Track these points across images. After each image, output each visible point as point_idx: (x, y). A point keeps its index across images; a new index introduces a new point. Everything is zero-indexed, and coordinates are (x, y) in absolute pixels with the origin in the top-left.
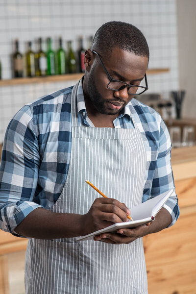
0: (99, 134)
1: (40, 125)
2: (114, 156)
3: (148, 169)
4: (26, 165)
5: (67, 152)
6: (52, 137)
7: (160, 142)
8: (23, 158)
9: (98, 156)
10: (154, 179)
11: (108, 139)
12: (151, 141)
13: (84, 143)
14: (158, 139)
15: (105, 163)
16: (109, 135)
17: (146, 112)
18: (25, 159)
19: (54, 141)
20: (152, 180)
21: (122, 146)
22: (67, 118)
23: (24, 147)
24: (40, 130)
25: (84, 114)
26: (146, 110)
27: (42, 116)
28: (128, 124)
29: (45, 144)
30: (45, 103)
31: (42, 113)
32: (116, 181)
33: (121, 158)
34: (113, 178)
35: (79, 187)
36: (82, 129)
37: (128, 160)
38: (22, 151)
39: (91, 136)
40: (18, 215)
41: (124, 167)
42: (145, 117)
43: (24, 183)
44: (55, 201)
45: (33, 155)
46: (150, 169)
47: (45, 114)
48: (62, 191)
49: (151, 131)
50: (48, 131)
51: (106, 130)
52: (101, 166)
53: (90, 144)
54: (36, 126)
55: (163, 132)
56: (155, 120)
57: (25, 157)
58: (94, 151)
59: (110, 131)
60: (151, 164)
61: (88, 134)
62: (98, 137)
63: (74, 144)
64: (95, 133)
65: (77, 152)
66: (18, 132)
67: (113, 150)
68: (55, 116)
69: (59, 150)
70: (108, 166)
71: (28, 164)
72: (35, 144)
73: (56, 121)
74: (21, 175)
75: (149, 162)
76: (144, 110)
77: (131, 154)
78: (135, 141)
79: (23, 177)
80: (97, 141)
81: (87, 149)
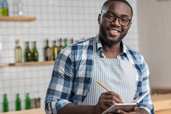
0: (109, 62)
1: (76, 56)
2: (118, 75)
3: (137, 85)
4: (65, 79)
5: (91, 71)
6: (82, 63)
7: (143, 71)
8: (64, 75)
9: (108, 74)
10: (140, 93)
11: (115, 65)
12: (138, 70)
13: (100, 67)
14: (142, 69)
15: (112, 79)
16: (115, 63)
17: (135, 54)
18: (65, 75)
19: (83, 65)
20: (139, 93)
21: (122, 70)
22: (91, 53)
23: (65, 68)
24: (75, 58)
25: (101, 50)
26: (135, 53)
27: (77, 51)
28: (125, 59)
29: (78, 67)
30: (78, 45)
31: (77, 49)
32: (119, 90)
33: (122, 76)
34: (117, 88)
35: (97, 92)
36: (99, 59)
37: (126, 78)
38: (64, 71)
39: (105, 63)
40: (58, 106)
41: (123, 82)
42: (135, 56)
43: (63, 90)
44: (83, 101)
45: (70, 73)
46: (138, 86)
47: (78, 50)
48: (87, 94)
49: (138, 64)
50: (80, 59)
51: (113, 60)
52: (110, 80)
53: (104, 68)
54: (73, 56)
55: (145, 66)
56: (140, 58)
57: (65, 74)
58: (106, 72)
59: (115, 61)
60: (138, 83)
61: (103, 62)
62: (109, 64)
63: (95, 67)
64: (107, 61)
65: (96, 71)
66: (62, 60)
67: (117, 72)
68: (84, 51)
69: (86, 70)
70: (114, 81)
71: (66, 79)
72: (71, 66)
73: (85, 54)
74: (61, 85)
75: (138, 81)
76: (134, 53)
77: (127, 75)
78: (129, 68)
79: (63, 86)
80: (108, 66)
81: (102, 70)
